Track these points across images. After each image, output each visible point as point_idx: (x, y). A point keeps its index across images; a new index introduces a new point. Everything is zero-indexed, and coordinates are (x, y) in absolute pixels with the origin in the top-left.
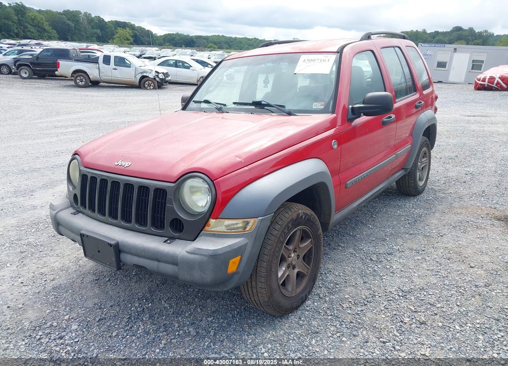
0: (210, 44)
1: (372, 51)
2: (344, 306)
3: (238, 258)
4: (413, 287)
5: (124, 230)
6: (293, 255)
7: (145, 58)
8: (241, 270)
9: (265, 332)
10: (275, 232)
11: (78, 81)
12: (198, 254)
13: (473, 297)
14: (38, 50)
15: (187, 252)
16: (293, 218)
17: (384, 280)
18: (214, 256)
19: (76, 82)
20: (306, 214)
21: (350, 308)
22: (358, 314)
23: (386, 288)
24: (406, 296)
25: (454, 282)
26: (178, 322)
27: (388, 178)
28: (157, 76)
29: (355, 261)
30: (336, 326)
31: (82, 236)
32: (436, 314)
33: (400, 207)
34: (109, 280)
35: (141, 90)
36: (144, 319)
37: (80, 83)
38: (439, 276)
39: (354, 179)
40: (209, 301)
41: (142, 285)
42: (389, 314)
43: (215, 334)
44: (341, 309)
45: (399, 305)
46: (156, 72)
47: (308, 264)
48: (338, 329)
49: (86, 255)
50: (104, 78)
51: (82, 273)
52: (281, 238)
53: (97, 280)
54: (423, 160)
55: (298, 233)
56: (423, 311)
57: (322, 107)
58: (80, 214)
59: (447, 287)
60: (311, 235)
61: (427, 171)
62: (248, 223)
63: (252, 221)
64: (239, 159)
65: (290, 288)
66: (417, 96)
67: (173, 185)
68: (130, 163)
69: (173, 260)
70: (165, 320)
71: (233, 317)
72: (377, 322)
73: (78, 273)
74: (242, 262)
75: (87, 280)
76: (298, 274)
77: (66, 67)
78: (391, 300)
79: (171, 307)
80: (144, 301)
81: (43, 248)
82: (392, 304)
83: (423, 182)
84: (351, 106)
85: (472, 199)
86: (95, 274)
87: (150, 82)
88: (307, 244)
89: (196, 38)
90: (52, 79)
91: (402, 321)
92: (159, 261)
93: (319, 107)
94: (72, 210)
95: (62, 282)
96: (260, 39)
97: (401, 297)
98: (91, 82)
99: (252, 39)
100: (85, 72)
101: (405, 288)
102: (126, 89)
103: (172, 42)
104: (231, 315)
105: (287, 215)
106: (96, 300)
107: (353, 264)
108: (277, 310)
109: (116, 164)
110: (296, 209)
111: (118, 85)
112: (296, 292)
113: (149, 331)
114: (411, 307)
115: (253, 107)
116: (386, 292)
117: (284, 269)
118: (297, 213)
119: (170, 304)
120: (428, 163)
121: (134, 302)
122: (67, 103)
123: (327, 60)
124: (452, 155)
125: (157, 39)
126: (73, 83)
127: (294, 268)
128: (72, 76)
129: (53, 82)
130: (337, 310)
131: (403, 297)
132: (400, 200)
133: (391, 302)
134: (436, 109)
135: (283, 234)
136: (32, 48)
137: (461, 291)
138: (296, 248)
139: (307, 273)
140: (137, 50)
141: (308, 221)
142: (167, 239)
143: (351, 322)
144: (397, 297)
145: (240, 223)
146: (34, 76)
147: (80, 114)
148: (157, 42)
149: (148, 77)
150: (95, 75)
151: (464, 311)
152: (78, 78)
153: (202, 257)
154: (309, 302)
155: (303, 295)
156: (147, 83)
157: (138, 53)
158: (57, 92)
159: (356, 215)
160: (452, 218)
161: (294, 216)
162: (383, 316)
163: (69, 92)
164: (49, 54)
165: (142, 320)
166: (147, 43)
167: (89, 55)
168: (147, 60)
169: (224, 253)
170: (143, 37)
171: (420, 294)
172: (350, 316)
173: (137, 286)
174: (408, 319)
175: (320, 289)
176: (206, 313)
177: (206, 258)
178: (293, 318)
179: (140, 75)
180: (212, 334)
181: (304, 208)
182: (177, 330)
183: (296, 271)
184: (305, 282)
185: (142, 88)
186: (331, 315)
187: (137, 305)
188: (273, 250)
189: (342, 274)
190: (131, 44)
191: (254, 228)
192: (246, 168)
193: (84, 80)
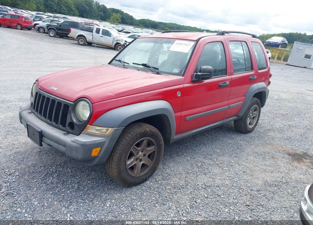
0: (166, 28)
1: (222, 42)
2: (167, 188)
3: (99, 149)
4: (213, 184)
5: (49, 125)
6: (140, 153)
7: (124, 32)
8: (100, 155)
9: (115, 194)
10: (127, 138)
11: (80, 41)
12: (76, 143)
13: (246, 195)
14: (62, 21)
15: (71, 141)
16: (141, 132)
17: (198, 178)
18: (84, 145)
19: (78, 42)
20: (151, 131)
21: (170, 189)
22: (172, 193)
23: (196, 182)
24: (206, 188)
25: (239, 185)
26: (71, 181)
27: (223, 119)
28: (126, 43)
29: (187, 164)
30: (156, 197)
31: (27, 125)
32: (218, 201)
33: (233, 139)
34: (46, 153)
35: (115, 51)
36: (54, 176)
37: (81, 43)
38: (232, 181)
39: (192, 116)
40: (93, 172)
41: (62, 158)
42: (190, 196)
43: (87, 190)
44: (164, 189)
45: (199, 192)
46: (125, 41)
47: (152, 160)
48: (156, 199)
49: (28, 136)
50: (95, 41)
51: (34, 147)
52: (130, 142)
53: (40, 152)
54: (254, 113)
55: (145, 141)
56: (212, 198)
57: (178, 72)
58: (32, 114)
59: (233, 187)
60: (155, 144)
61: (257, 120)
62: (108, 130)
63: (110, 129)
64: (111, 94)
65: (136, 171)
66: (253, 73)
67: (72, 103)
68: (57, 89)
69: (64, 144)
70: (65, 178)
71: (102, 183)
72: (181, 200)
73: (32, 146)
74: (101, 151)
75: (35, 151)
76: (143, 165)
77: (75, 32)
78: (196, 189)
79: (72, 172)
80: (59, 167)
81: (20, 130)
82: (196, 191)
83: (253, 126)
84: (195, 73)
85: (280, 140)
86: (40, 149)
87: (121, 47)
88: (151, 149)
89: (159, 23)
90: (67, 39)
91: (195, 202)
92: (59, 144)
93: (177, 72)
94: (30, 111)
95: (21, 150)
96: (198, 28)
97: (203, 189)
98: (87, 42)
99: (193, 27)
100: (84, 37)
101: (208, 184)
102: (106, 49)
103: (144, 24)
104: (101, 182)
105: (138, 130)
106: (34, 162)
107: (186, 166)
108: (124, 182)
109: (51, 88)
110: (144, 127)
111: (103, 46)
112: (140, 175)
113: (54, 182)
114: (205, 195)
115: (143, 67)
116: (195, 184)
117: (132, 160)
118: (145, 129)
119: (72, 171)
120: (258, 115)
121: (53, 166)
122: (69, 53)
123: (189, 45)
124: (284, 113)
125: (136, 22)
126: (76, 42)
127: (141, 160)
128: (77, 38)
129: (66, 40)
130: (162, 189)
131: (204, 188)
132: (235, 135)
133: (195, 190)
134: (269, 83)
135: (132, 140)
136: (59, 19)
137: (240, 191)
138: (144, 150)
139: (150, 165)
140: (121, 27)
141: (152, 135)
142: (66, 132)
143: (166, 197)
144: (200, 188)
145: (104, 129)
146: (57, 36)
147: (74, 61)
148: (135, 23)
149: (120, 43)
150: (90, 39)
151: (236, 202)
152: (80, 40)
153: (77, 144)
154: (148, 182)
155: (144, 177)
156: (119, 47)
157: (120, 29)
158: (67, 46)
159: (203, 139)
160: (261, 149)
161: (143, 131)
162: (186, 197)
163: (73, 47)
164: (68, 24)
165: (53, 176)
166: (129, 23)
167: (90, 27)
168: (124, 33)
169: (89, 144)
170: (127, 19)
171: (215, 189)
172: (167, 194)
173: (60, 158)
174: (200, 201)
175: (158, 176)
176: (88, 178)
177: (79, 145)
178: (134, 189)
179: (116, 42)
180: (86, 190)
181: (151, 127)
182: (69, 184)
183: (142, 163)
184: (147, 170)
185: (116, 49)
186: (157, 191)
187: (54, 168)
188: (124, 148)
189: (175, 170)
190: (120, 23)
191: (110, 133)
192: (114, 99)
193: (83, 41)
